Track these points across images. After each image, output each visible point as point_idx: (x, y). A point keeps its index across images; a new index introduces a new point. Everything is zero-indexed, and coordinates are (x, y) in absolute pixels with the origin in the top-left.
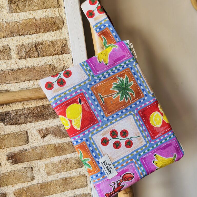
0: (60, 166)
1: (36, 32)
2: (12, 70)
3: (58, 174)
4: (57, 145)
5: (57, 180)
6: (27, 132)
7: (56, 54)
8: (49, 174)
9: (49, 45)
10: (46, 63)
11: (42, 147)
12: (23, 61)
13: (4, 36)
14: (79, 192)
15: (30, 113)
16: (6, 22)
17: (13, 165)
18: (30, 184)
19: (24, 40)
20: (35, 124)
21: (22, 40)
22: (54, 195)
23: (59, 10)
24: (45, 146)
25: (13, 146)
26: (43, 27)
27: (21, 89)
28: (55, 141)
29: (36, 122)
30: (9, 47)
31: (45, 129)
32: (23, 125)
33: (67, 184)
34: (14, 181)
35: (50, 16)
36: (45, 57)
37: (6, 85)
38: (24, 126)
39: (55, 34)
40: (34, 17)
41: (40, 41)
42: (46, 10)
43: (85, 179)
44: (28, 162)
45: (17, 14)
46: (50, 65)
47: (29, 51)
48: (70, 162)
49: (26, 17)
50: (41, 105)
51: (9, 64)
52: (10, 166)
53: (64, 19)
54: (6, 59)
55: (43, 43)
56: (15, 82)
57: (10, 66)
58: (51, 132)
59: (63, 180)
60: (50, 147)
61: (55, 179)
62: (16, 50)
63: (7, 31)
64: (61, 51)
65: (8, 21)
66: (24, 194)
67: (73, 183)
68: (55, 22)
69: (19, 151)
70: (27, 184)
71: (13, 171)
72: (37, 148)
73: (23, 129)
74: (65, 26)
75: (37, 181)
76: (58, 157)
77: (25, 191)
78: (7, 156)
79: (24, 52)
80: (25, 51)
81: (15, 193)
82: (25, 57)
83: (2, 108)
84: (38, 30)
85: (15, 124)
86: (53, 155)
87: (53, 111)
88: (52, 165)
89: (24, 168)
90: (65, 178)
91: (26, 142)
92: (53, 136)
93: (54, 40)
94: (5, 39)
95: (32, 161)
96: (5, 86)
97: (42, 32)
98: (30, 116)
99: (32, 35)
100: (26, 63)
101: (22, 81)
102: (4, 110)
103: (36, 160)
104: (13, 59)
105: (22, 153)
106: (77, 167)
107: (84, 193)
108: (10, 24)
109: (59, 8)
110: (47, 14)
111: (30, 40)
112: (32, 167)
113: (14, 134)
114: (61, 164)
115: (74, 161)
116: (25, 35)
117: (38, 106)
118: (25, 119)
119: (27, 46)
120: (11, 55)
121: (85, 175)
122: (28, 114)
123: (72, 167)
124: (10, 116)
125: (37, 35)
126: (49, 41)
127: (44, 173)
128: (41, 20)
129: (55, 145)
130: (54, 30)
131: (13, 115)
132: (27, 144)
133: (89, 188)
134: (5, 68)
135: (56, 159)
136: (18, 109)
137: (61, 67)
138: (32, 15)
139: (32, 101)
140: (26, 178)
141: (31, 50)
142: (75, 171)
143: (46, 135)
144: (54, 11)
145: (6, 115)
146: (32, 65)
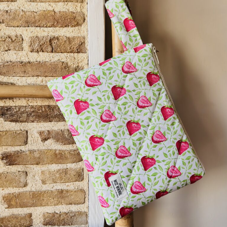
0: (58, 175)
1: (53, 26)
2: (22, 62)
3: (55, 184)
4: (57, 152)
5: (52, 191)
6: (27, 132)
7: (71, 52)
8: (44, 182)
9: (65, 41)
10: (59, 60)
11: (40, 151)
12: (35, 54)
13: (19, 25)
14: (74, 208)
15: (33, 111)
16: (22, 10)
17: (7, 167)
18: (21, 190)
19: (39, 32)
20: (37, 125)
21: (37, 32)
22: (46, 207)
23: (81, 5)
24: (44, 151)
25: (9, 145)
26: (62, 21)
27: (28, 84)
28: (56, 147)
29: (38, 122)
30: (22, 37)
31: (47, 131)
32: (24, 123)
33: (63, 197)
34: (5, 184)
35: (71, 10)
36: (59, 53)
37: (12, 77)
38: (25, 125)
39: (74, 30)
40: (53, 10)
41: (56, 36)
42: (68, 4)
43: (83, 194)
44: (23, 166)
45: (36, 3)
46: (63, 62)
47: (43, 44)
48: (69, 173)
49: (44, 8)
50: (47, 104)
51: (19, 55)
52: (4, 167)
53: (85, 16)
54: (17, 49)
55: (59, 38)
56: (22, 76)
57: (21, 58)
58: (53, 136)
59: (58, 191)
60: (50, 152)
61: (50, 189)
62: (29, 41)
63: (22, 20)
64: (77, 50)
65: (25, 10)
66: (13, 201)
67: (69, 197)
68: (75, 18)
69: (16, 151)
70: (19, 189)
71: (5, 173)
72: (35, 151)
73: (23, 128)
74: (85, 24)
75: (30, 189)
76: (57, 165)
77: (15, 197)
78: (1, 155)
79: (37, 45)
80: (38, 43)
81: (4, 197)
82: (38, 50)
83: (5, 101)
84: (55, 24)
85: (16, 121)
86: (52, 162)
87: (58, 113)
88: (49, 173)
89: (18, 172)
90: (60, 190)
91: (24, 143)
92: (54, 141)
93: (71, 36)
94: (19, 28)
95: (27, 164)
96: (11, 79)
97: (59, 26)
98: (33, 115)
99: (48, 28)
100: (37, 57)
101: (30, 76)
102: (6, 104)
103: (33, 164)
104: (24, 50)
105: (18, 154)
106: (76, 180)
107: (80, 210)
108: (27, 14)
109: (82, 4)
110: (67, 8)
111: (45, 33)
112: (27, 171)
113: (13, 132)
114: (59, 174)
115: (73, 173)
116: (41, 27)
117: (44, 106)
118: (27, 118)
119: (41, 39)
120: (23, 46)
121: (83, 190)
122: (31, 112)
123: (70, 179)
124: (11, 112)
125: (54, 28)
126: (65, 37)
127: (38, 181)
128: (60, 13)
129: (55, 151)
130: (73, 26)
131: (15, 111)
132: (26, 145)
133: (86, 206)
134: (14, 59)
135: (55, 167)
136: (22, 105)
137: (75, 67)
138: (51, 6)
139: (37, 99)
140: (18, 182)
141: (45, 43)
142: (73, 184)
143: (47, 139)
144: (76, 5)
145: (7, 110)
146: (44, 61)
